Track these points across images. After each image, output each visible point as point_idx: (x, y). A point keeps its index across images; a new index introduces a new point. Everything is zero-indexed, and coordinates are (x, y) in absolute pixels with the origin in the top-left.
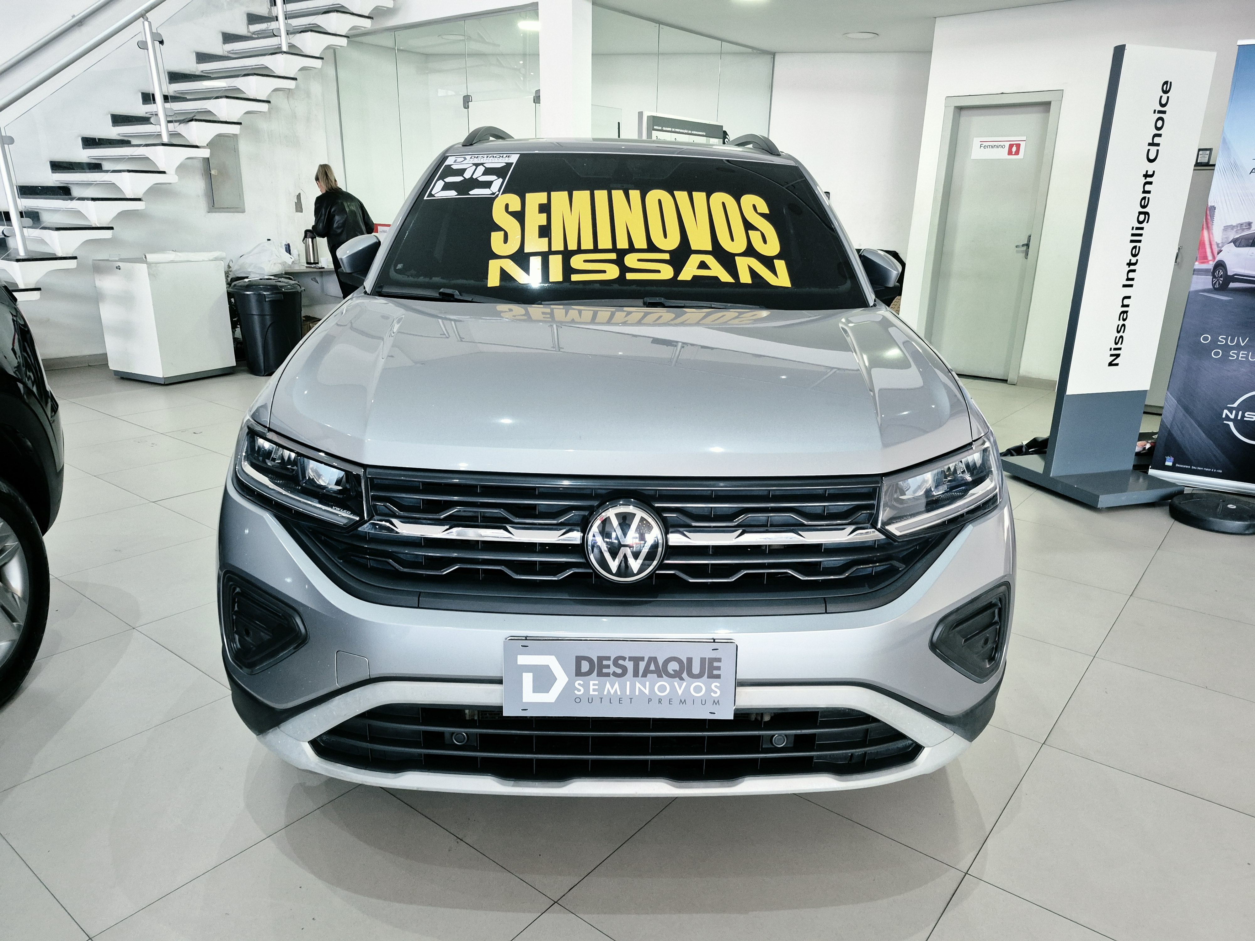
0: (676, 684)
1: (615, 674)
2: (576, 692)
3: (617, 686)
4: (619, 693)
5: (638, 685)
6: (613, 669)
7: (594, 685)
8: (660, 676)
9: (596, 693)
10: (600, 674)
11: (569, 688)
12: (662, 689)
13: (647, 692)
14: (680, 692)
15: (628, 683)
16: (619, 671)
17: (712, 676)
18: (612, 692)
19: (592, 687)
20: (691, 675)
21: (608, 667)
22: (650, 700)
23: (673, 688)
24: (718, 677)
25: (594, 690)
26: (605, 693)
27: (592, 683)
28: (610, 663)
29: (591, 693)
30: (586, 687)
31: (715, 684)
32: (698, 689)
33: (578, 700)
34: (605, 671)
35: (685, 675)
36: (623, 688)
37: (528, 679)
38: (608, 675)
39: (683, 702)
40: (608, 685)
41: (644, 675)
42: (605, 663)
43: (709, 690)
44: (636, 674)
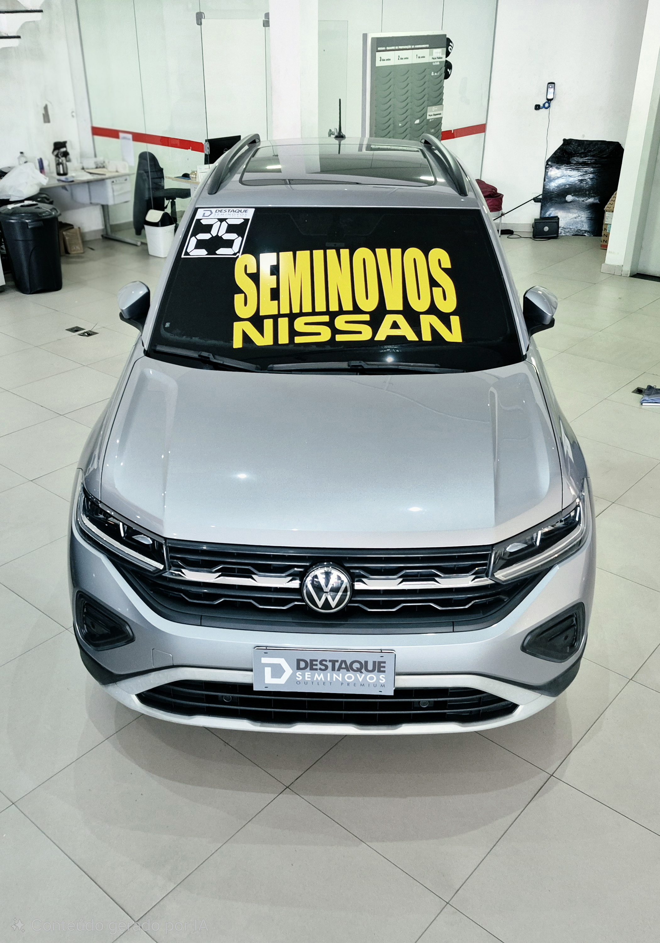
0: (358, 675)
1: (321, 669)
2: (297, 678)
3: (322, 675)
4: (323, 679)
5: (335, 675)
6: (319, 666)
7: (308, 675)
8: (348, 670)
9: (309, 679)
10: (312, 669)
11: (293, 676)
12: (350, 678)
13: (340, 679)
14: (361, 680)
15: (329, 674)
16: (323, 667)
17: (379, 671)
18: (319, 679)
19: (306, 676)
20: (367, 670)
21: (316, 665)
22: (342, 684)
23: (356, 677)
24: (384, 672)
25: (308, 678)
26: (315, 679)
27: (306, 674)
28: (318, 663)
29: (306, 679)
30: (303, 676)
31: (382, 676)
32: (371, 678)
33: (298, 683)
34: (314, 667)
35: (363, 670)
36: (326, 677)
37: (268, 671)
38: (316, 669)
39: (363, 685)
40: (316, 675)
41: (339, 670)
42: (314, 663)
43: (378, 679)
44: (333, 669)
